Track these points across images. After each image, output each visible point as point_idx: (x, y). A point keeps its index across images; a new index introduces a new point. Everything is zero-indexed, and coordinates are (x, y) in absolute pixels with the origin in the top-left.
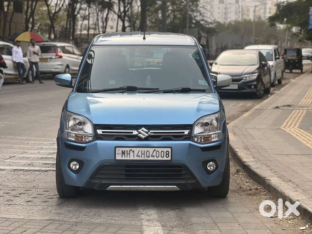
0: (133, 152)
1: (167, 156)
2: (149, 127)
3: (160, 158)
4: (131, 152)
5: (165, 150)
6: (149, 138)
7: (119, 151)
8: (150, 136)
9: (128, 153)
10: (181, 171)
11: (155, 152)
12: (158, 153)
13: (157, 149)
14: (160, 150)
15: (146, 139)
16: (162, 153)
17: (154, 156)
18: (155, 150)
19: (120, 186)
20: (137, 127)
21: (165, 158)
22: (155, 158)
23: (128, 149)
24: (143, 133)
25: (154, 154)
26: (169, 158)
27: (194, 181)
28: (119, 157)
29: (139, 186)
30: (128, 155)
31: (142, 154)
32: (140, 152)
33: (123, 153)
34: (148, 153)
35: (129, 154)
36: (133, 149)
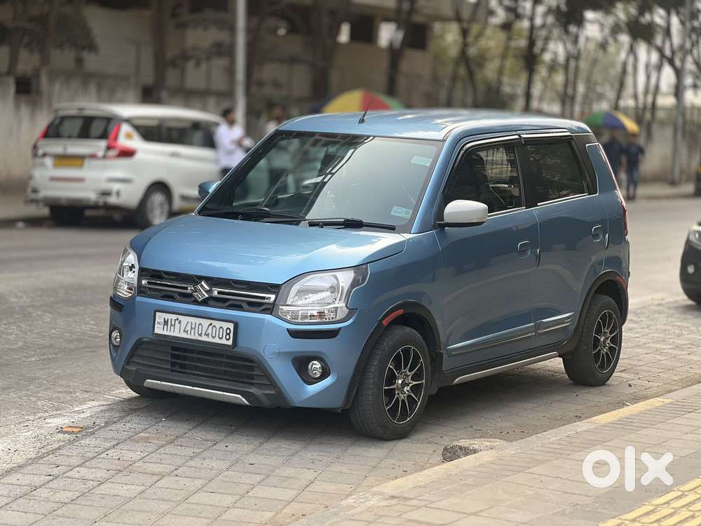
0: (180, 322)
1: (228, 337)
2: (213, 282)
3: (217, 340)
4: (177, 322)
5: (226, 325)
6: (211, 302)
7: (160, 317)
8: (212, 298)
9: (173, 323)
10: (252, 368)
11: (211, 327)
12: (214, 329)
13: (214, 323)
14: (218, 324)
15: (205, 302)
16: (221, 330)
17: (208, 335)
18: (211, 324)
19: (159, 382)
20: (195, 280)
21: (224, 341)
22: (210, 340)
23: (174, 317)
24: (203, 290)
25: (209, 331)
26: (230, 342)
27: (272, 392)
28: (159, 330)
29: (186, 386)
30: (172, 328)
31: (192, 328)
32: (190, 324)
33: (166, 322)
34: (200, 327)
35: (174, 325)
36: (181, 318)
